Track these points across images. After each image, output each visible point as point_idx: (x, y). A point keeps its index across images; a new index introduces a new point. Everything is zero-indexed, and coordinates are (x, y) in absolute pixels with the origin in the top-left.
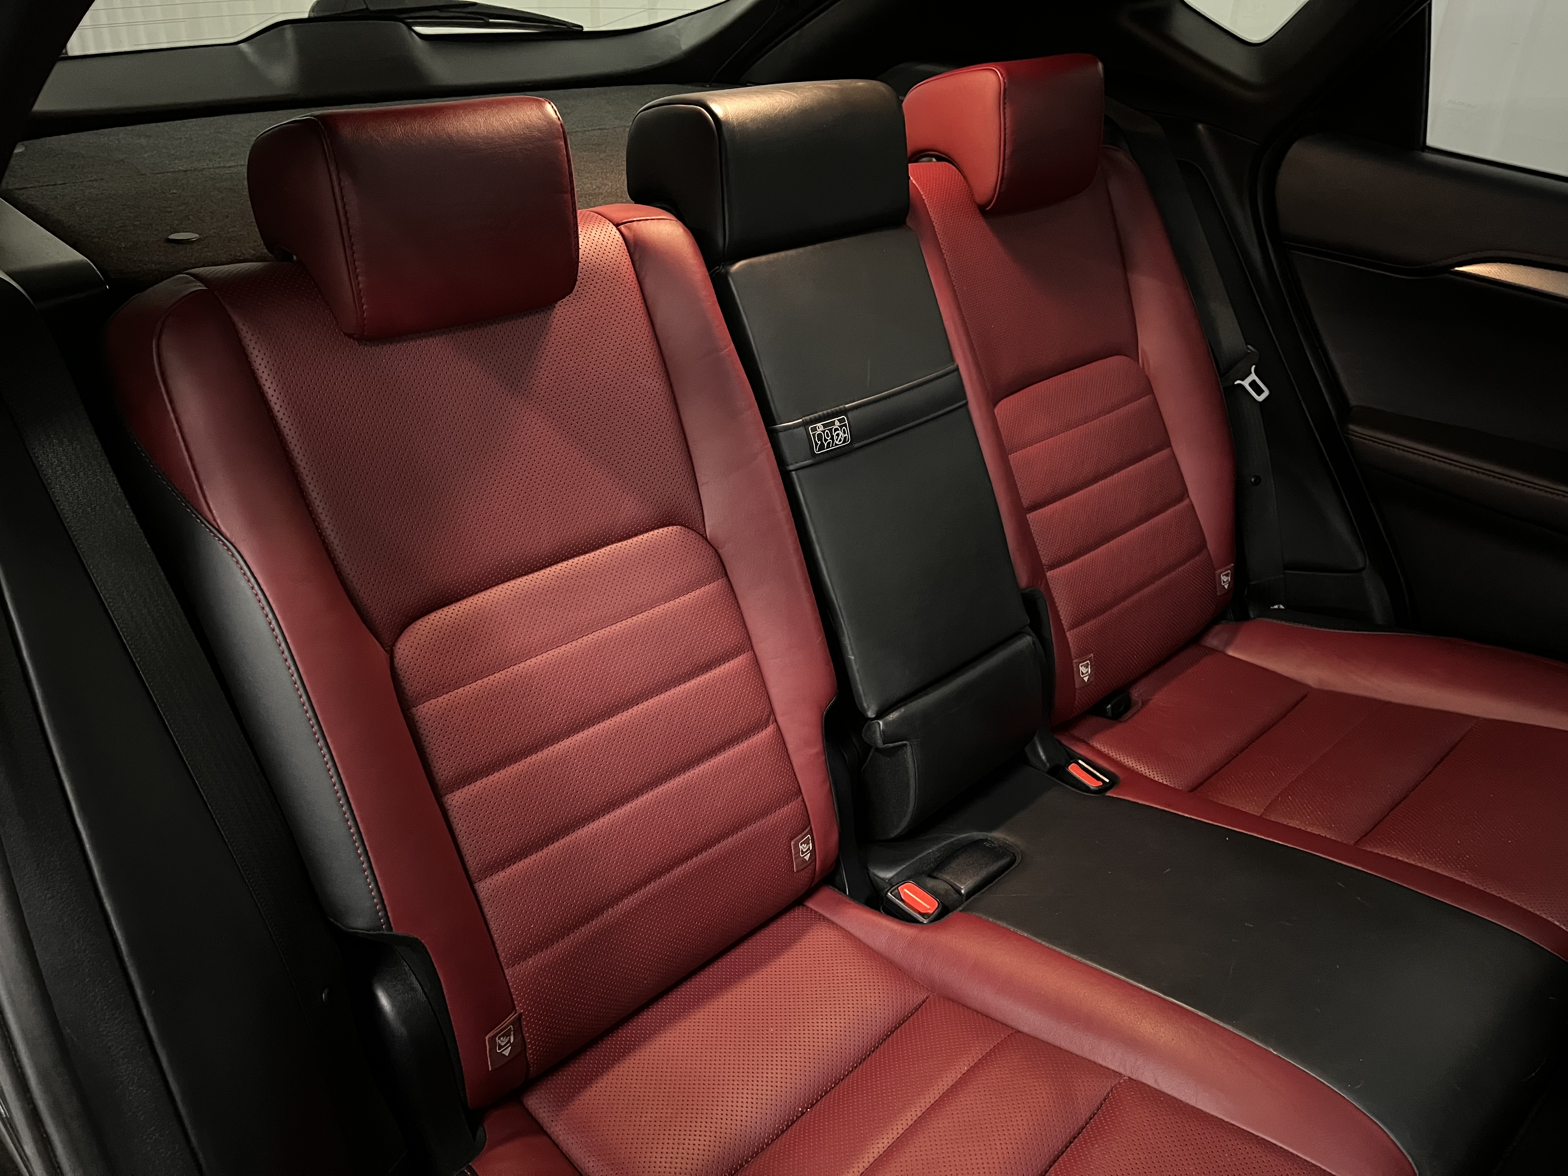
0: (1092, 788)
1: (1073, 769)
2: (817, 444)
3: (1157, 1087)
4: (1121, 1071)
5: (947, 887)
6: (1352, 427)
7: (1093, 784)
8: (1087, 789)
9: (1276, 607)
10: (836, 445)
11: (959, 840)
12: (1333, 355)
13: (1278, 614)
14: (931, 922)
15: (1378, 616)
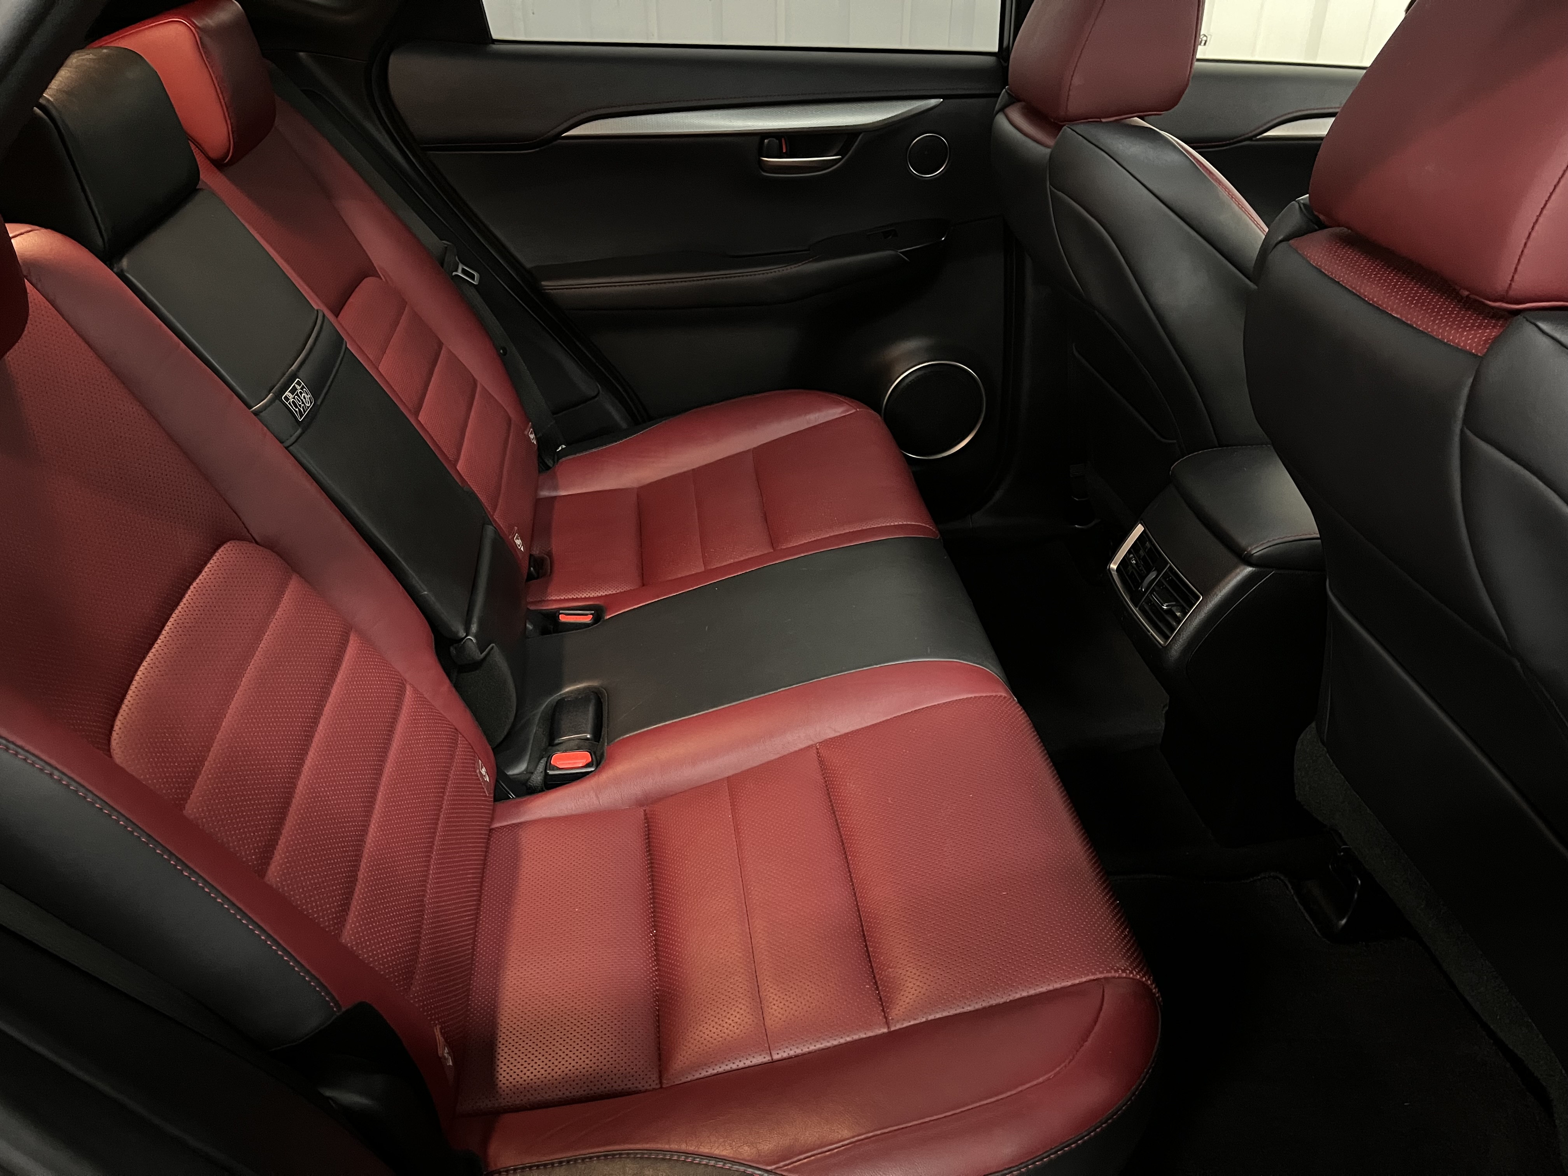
0: (589, 622)
1: (563, 618)
2: (296, 412)
3: (838, 734)
4: (811, 743)
5: (577, 743)
6: (543, 283)
7: (588, 619)
8: (586, 625)
9: (560, 448)
10: (308, 407)
11: (543, 711)
12: (498, 233)
13: (564, 453)
14: (597, 766)
15: (624, 425)
